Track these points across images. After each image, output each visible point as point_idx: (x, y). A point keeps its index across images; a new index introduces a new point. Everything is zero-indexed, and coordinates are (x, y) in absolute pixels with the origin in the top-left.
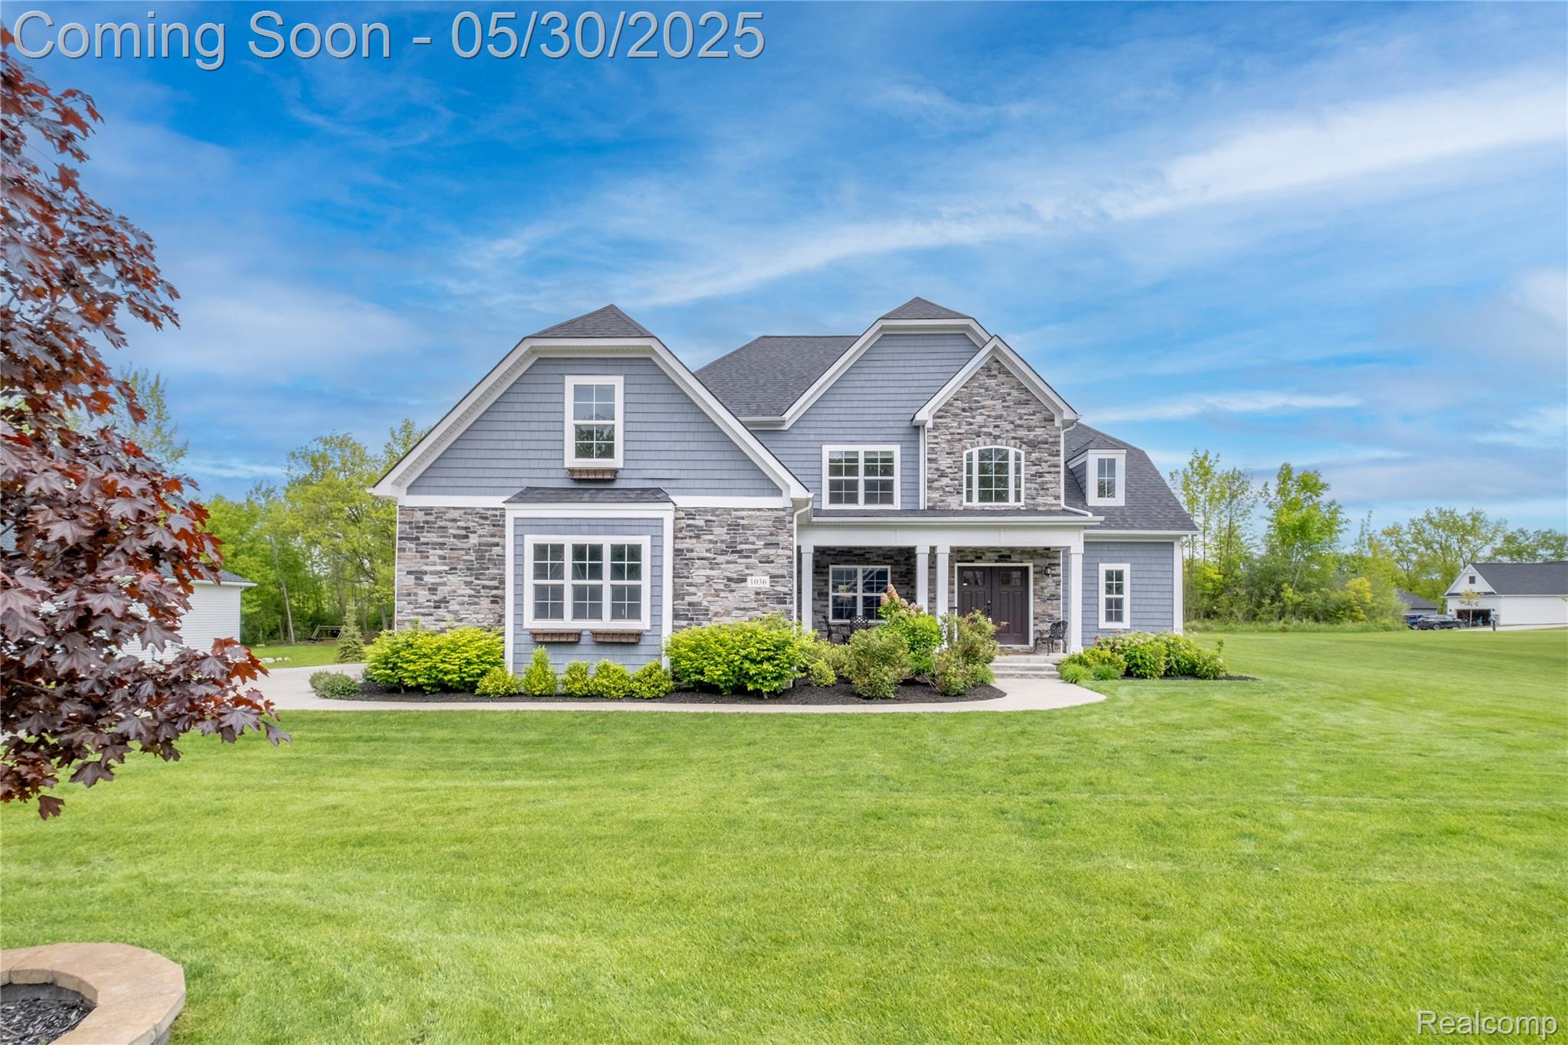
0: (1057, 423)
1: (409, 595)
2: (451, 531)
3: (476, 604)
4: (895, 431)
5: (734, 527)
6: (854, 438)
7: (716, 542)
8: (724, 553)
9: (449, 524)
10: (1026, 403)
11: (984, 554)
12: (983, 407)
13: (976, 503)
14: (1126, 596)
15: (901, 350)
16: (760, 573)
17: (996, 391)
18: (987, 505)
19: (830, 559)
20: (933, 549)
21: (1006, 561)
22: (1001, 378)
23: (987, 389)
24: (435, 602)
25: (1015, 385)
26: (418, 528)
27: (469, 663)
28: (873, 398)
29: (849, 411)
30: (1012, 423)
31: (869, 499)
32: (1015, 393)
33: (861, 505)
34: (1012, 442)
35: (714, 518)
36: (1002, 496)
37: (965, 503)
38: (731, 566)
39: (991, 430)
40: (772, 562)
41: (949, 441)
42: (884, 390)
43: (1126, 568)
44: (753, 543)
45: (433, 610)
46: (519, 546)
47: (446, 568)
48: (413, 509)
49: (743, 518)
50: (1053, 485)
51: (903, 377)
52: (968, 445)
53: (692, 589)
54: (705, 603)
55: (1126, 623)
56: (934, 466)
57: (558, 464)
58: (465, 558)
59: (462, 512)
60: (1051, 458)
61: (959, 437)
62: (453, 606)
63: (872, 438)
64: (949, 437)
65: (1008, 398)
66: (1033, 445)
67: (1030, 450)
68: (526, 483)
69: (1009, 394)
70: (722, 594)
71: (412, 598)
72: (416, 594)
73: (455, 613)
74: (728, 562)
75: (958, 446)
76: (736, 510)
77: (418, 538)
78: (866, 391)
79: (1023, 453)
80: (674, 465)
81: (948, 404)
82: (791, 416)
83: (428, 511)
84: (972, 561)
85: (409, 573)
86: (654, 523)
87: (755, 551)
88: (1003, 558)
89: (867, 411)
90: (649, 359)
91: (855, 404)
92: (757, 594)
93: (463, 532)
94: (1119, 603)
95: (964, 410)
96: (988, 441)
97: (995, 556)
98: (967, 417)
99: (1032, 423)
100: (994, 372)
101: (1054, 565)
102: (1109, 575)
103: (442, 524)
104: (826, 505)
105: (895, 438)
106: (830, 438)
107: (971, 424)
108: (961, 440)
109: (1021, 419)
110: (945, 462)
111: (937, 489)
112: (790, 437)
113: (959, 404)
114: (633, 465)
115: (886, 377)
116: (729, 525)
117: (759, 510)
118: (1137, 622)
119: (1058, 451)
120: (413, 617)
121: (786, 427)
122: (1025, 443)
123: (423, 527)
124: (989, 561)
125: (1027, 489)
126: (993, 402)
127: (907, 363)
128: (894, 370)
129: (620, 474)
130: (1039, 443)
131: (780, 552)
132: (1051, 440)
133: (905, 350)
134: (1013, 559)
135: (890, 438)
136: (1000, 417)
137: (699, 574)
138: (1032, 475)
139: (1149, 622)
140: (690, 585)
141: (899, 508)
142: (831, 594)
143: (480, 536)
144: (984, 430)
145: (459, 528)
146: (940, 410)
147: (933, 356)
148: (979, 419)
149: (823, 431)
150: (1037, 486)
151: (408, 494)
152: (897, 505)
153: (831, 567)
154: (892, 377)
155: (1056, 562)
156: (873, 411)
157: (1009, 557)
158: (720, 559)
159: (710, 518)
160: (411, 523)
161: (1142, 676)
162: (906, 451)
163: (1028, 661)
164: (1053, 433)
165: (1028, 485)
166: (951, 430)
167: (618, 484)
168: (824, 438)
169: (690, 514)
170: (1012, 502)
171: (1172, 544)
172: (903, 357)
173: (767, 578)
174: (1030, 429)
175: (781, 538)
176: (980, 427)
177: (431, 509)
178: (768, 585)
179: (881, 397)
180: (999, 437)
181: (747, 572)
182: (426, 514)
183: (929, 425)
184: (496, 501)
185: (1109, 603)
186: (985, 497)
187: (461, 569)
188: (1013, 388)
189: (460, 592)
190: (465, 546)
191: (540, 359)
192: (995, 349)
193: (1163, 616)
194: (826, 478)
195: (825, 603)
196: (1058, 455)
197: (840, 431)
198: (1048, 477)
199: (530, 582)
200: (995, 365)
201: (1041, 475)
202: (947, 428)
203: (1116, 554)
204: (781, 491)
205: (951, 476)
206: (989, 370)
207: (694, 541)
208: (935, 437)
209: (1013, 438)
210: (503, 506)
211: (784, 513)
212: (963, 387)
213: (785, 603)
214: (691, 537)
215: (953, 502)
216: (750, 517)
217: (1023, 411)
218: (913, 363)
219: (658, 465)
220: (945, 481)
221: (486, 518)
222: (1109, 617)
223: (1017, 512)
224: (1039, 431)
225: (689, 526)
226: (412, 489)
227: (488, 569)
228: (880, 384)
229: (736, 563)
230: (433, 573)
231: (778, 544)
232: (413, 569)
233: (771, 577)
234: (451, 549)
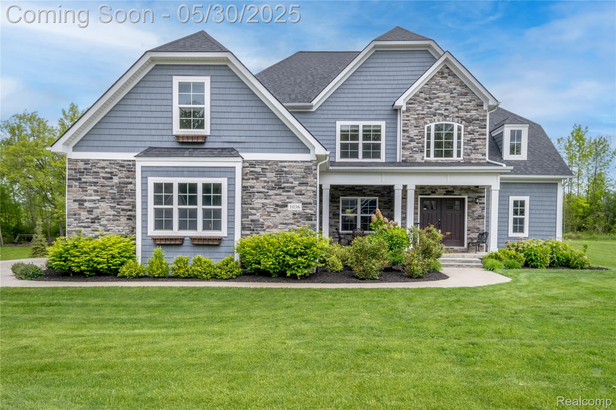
0: (485, 107)
1: (75, 215)
2: (102, 175)
3: (118, 220)
4: (382, 112)
5: (280, 173)
6: (356, 117)
7: (268, 182)
8: (273, 189)
9: (100, 170)
10: (466, 94)
11: (436, 190)
12: (438, 97)
13: (432, 158)
14: (527, 217)
15: (386, 60)
16: (296, 201)
17: (447, 87)
18: (439, 159)
19: (340, 193)
20: (405, 187)
21: (451, 195)
22: (450, 78)
23: (441, 86)
24: (92, 219)
25: (459, 83)
26: (80, 172)
27: (113, 257)
28: (369, 91)
29: (353, 100)
30: (456, 107)
31: (365, 155)
32: (458, 88)
33: (360, 159)
34: (456, 119)
35: (267, 167)
36: (449, 154)
37: (425, 158)
38: (278, 197)
39: (442, 112)
40: (304, 194)
41: (416, 119)
42: (375, 87)
43: (526, 199)
44: (292, 183)
45: (90, 224)
46: (144, 184)
47: (98, 198)
48: (77, 160)
49: (285, 167)
50: (481, 147)
51: (388, 78)
52: (428, 122)
53: (253, 211)
54: (261, 220)
55: (526, 234)
56: (406, 134)
57: (169, 133)
58: (111, 191)
59: (108, 162)
60: (480, 130)
61: (422, 116)
62: (104, 222)
63: (367, 117)
64: (416, 116)
65: (454, 91)
66: (469, 121)
67: (467, 124)
68: (149, 144)
69: (455, 89)
70: (272, 215)
71: (77, 216)
72: (79, 214)
73: (104, 226)
74: (276, 195)
75: (422, 122)
76: (281, 162)
77: (80, 179)
78: (364, 87)
79: (463, 126)
80: (242, 133)
81: (416, 95)
82: (316, 102)
83: (86, 162)
84: (429, 195)
85: (75, 201)
86: (230, 170)
87: (293, 188)
88: (448, 192)
89: (364, 99)
90: (226, 66)
91: (357, 95)
92: (294, 214)
93: (109, 175)
94: (522, 221)
95: (426, 99)
96: (441, 118)
97: (444, 191)
98: (428, 103)
99: (469, 107)
100: (446, 75)
101: (481, 197)
102: (516, 203)
103: (95, 170)
104: (338, 159)
105: (382, 117)
106: (341, 116)
107: (430, 108)
108: (423, 118)
109: (462, 105)
110: (413, 132)
111: (408, 149)
112: (316, 116)
113: (423, 95)
114: (216, 133)
115: (377, 78)
116: (276, 171)
117: (295, 162)
118: (533, 233)
119: (485, 125)
120: (77, 229)
121: (314, 110)
122: (464, 120)
123: (83, 172)
124: (440, 194)
125: (464, 149)
126: (444, 94)
127: (390, 69)
128: (383, 74)
129: (208, 139)
130: (473, 120)
131: (309, 188)
132: (481, 118)
133: (389, 61)
134: (455, 193)
135: (379, 117)
136: (449, 103)
137: (258, 202)
138: (468, 141)
139: (541, 233)
140: (252, 209)
141: (384, 161)
142: (341, 215)
143: (120, 178)
144: (438, 112)
145: (106, 172)
146: (411, 99)
147: (407, 65)
148: (436, 105)
149: (337, 112)
150: (471, 147)
151: (73, 151)
152: (383, 159)
153: (341, 198)
154: (380, 78)
155: (482, 195)
156: (368, 99)
157: (453, 192)
158: (271, 192)
159: (265, 167)
160: (75, 169)
161: (535, 267)
162: (389, 125)
163: (463, 257)
164: (482, 114)
165: (466, 147)
166: (418, 112)
167: (207, 145)
168: (337, 117)
169: (252, 164)
170: (455, 158)
171: (557, 184)
172: (388, 65)
173: (300, 205)
174: (467, 111)
175: (309, 180)
176: (436, 110)
177: (89, 160)
178: (301, 209)
179: (373, 91)
180: (448, 116)
181: (288, 200)
182: (85, 164)
183: (404, 108)
184: (130, 156)
185: (515, 220)
186: (438, 154)
187: (108, 199)
188: (457, 85)
189: (107, 213)
190: (110, 184)
191: (157, 65)
192: (447, 60)
193: (549, 229)
194: (338, 142)
195: (337, 220)
196: (485, 128)
197: (348, 112)
198: (478, 142)
199: (151, 207)
200: (446, 70)
201: (474, 140)
202: (415, 110)
203: (520, 190)
204: (309, 150)
205: (417, 141)
206: (443, 73)
207: (255, 181)
208: (408, 116)
209: (457, 117)
210: (134, 159)
211: (311, 164)
212: (426, 84)
213: (311, 220)
214: (253, 179)
215: (418, 157)
216: (290, 166)
217: (463, 100)
218: (394, 69)
219: (232, 133)
220: (413, 144)
221: (123, 167)
222: (515, 230)
223: (458, 164)
224: (473, 113)
225: (251, 172)
226: (76, 148)
227: (125, 198)
228: (373, 82)
229: (281, 195)
230: (90, 201)
231: (307, 183)
232: (77, 198)
233: (303, 204)
234: (101, 186)
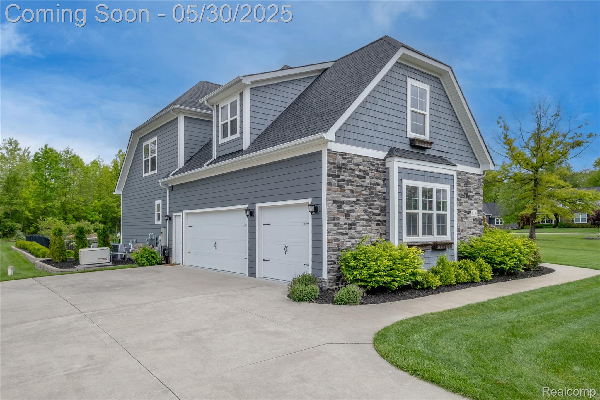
1: (334, 219)
2: (357, 173)
3: (370, 226)
5: (467, 183)
8: (464, 197)
9: (356, 167)
16: (474, 208)
24: (349, 224)
26: (338, 168)
38: (466, 204)
40: (478, 203)
45: (347, 231)
46: (400, 186)
47: (354, 199)
48: (336, 153)
58: (364, 192)
59: (361, 159)
62: (359, 228)
68: (391, 144)
71: (336, 221)
72: (338, 219)
73: (359, 232)
74: (466, 202)
77: (338, 176)
83: (344, 155)
85: (334, 202)
86: (451, 178)
87: (473, 196)
93: (362, 174)
103: (352, 166)
116: (465, 181)
117: (474, 174)
120: (337, 237)
123: (341, 168)
143: (371, 178)
145: (360, 171)
160: (335, 164)
173: (476, 211)
177: (346, 154)
178: (476, 215)
181: (471, 208)
182: (343, 158)
187: (362, 201)
189: (362, 217)
190: (363, 184)
199: (405, 211)
204: (479, 165)
211: (481, 177)
213: (482, 224)
219: (442, 143)
221: (373, 165)
227: (375, 201)
229: (468, 202)
230: (348, 203)
231: (479, 193)
232: (336, 199)
233: (478, 211)
234: (357, 186)
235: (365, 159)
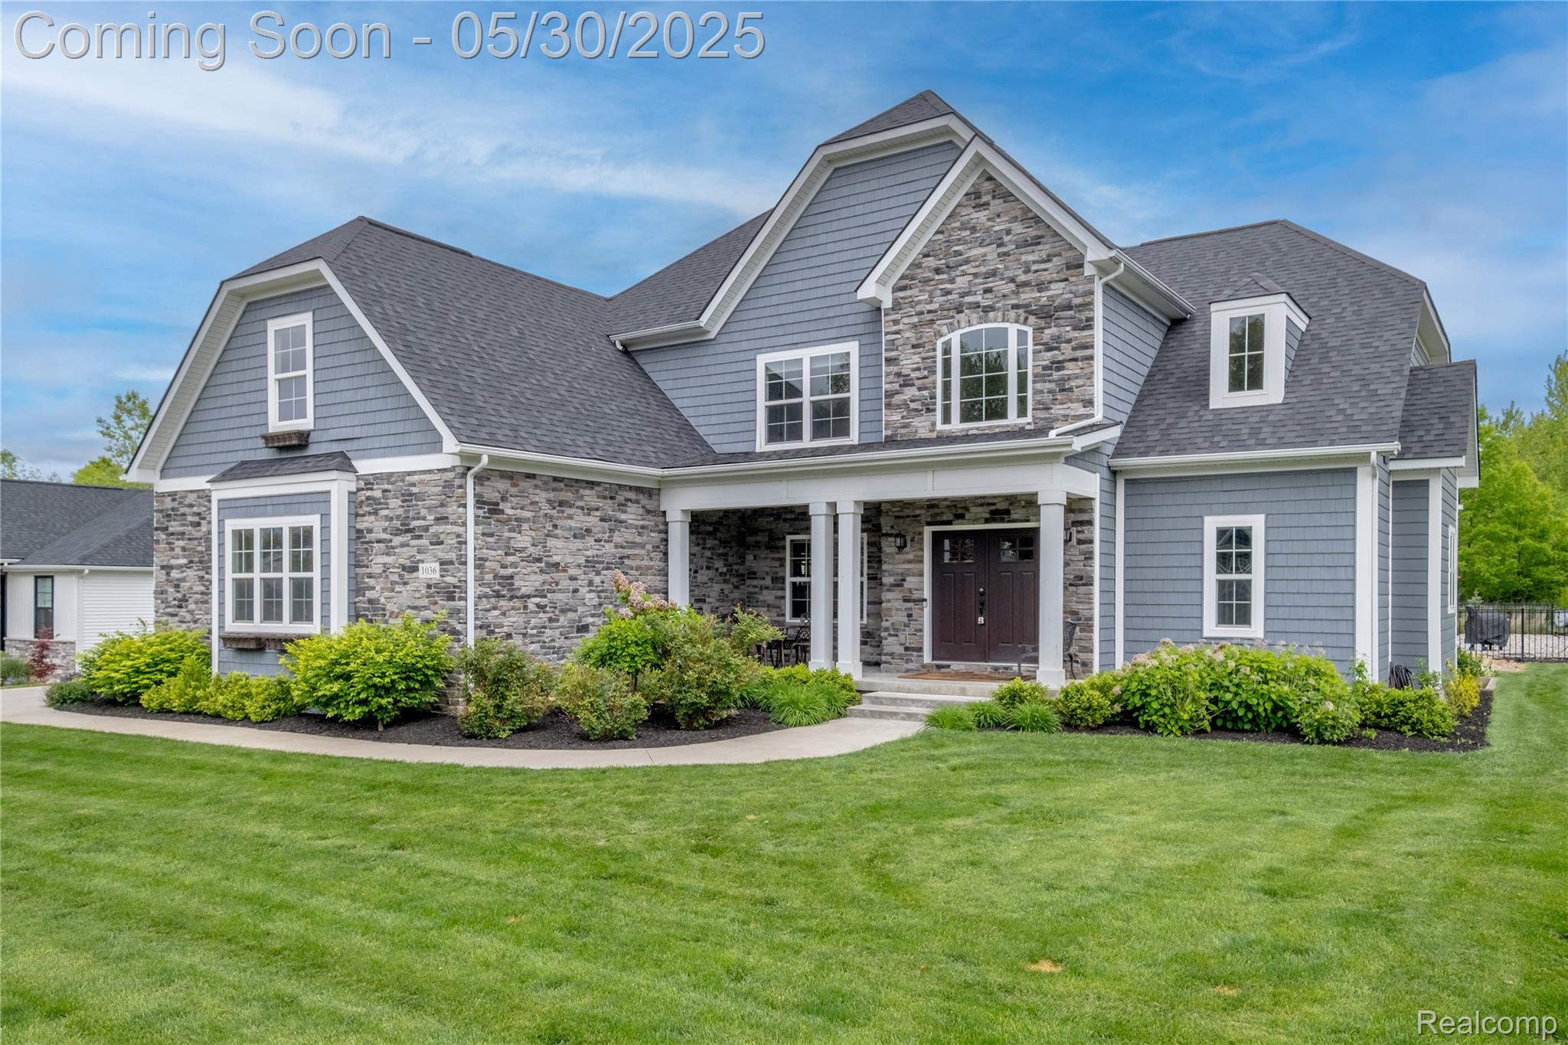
0: (1089, 270)
1: (162, 592)
2: (190, 518)
4: (851, 319)
5: (408, 497)
6: (796, 339)
7: (391, 519)
8: (398, 532)
9: (188, 510)
10: (1037, 241)
11: (967, 509)
12: (967, 261)
13: (956, 425)
14: (1257, 576)
15: (859, 188)
16: (431, 558)
17: (987, 230)
18: (972, 426)
19: (786, 526)
21: (1002, 521)
22: (997, 205)
23: (973, 229)
24: (179, 600)
25: (1018, 213)
26: (168, 516)
28: (822, 271)
29: (790, 298)
30: (1013, 280)
31: (819, 431)
32: (1018, 228)
33: (807, 442)
34: (1012, 314)
35: (390, 487)
36: (997, 411)
37: (940, 427)
38: (405, 549)
39: (978, 298)
40: (442, 543)
41: (915, 326)
42: (835, 258)
43: (1256, 523)
44: (424, 519)
45: (177, 609)
46: (221, 533)
47: (185, 561)
48: (164, 495)
49: (414, 485)
50: (1080, 382)
51: (863, 231)
52: (944, 329)
53: (371, 582)
54: (383, 600)
55: (1256, 629)
56: (894, 369)
57: (262, 431)
58: (199, 548)
59: (197, 495)
60: (1076, 334)
61: (929, 317)
62: (192, 607)
63: (820, 335)
64: (915, 319)
65: (1006, 239)
66: (1046, 314)
67: (1042, 323)
68: (241, 457)
69: (1008, 232)
70: (397, 588)
71: (164, 596)
72: (167, 591)
73: (191, 612)
74: (403, 545)
75: (928, 332)
76: (409, 474)
77: (167, 528)
78: (813, 262)
79: (1030, 330)
80: (356, 420)
81: (915, 265)
82: (711, 319)
83: (174, 496)
84: (949, 523)
85: (161, 568)
86: (322, 498)
87: (426, 529)
88: (997, 515)
89: (813, 294)
91: (799, 286)
92: (429, 586)
93: (196, 519)
94: (1244, 589)
95: (938, 271)
96: (974, 317)
97: (984, 512)
98: (942, 282)
99: (1045, 276)
100: (984, 199)
101: (1082, 523)
102: (1223, 535)
103: (183, 510)
104: (761, 445)
105: (852, 330)
106: (767, 343)
107: (949, 293)
108: (932, 322)
109: (1027, 271)
110: (909, 361)
111: (898, 407)
112: (719, 349)
113: (931, 262)
114: (322, 424)
115: (838, 236)
116: (403, 495)
117: (430, 472)
118: (1278, 626)
119: (1090, 319)
121: (712, 336)
122: (1032, 313)
123: (170, 515)
124: (975, 521)
125: (1036, 392)
126: (982, 250)
127: (868, 208)
128: (852, 222)
129: (313, 438)
130: (1056, 309)
131: (449, 528)
132: (1078, 301)
133: (864, 187)
134: (1014, 516)
135: (845, 331)
136: (994, 273)
137: (378, 561)
138: (1045, 368)
139: (1304, 626)
140: (370, 576)
141: (856, 442)
142: (789, 580)
144: (969, 299)
145: (194, 514)
146: (902, 278)
147: (904, 189)
148: (962, 282)
149: (759, 334)
150: (1053, 386)
151: (162, 477)
152: (854, 438)
153: (789, 538)
154: (847, 234)
155: (1085, 517)
156: (821, 293)
157: (1007, 512)
158: (397, 540)
159: (386, 487)
160: (163, 511)
162: (867, 350)
164: (1081, 288)
165: (1039, 386)
166: (919, 308)
167: (312, 450)
168: (758, 344)
169: (369, 482)
170: (1012, 419)
171: (1353, 471)
172: (862, 198)
173: (437, 565)
174: (1041, 287)
175: (449, 510)
176: (963, 295)
177: (176, 493)
178: (437, 576)
179: (831, 269)
180: (992, 308)
181: (419, 557)
182: (173, 500)
183: (887, 303)
184: (199, 482)
185: (1224, 589)
186: (969, 414)
187: (196, 562)
188: (1015, 219)
189: (194, 589)
190: (197, 535)
191: (249, 304)
192: (979, 159)
193: (1332, 614)
194: (762, 403)
195: (780, 593)
196: (1090, 327)
197: (780, 331)
198: (1071, 369)
199: (230, 576)
200: (987, 186)
201: (1058, 365)
202: (913, 304)
203: (1236, 497)
205: (917, 382)
206: (978, 195)
207: (372, 518)
208: (896, 322)
209: (1015, 307)
210: (208, 486)
211: (451, 475)
212: (938, 232)
213: (453, 599)
214: (369, 513)
215: (921, 426)
216: (421, 482)
217: (1031, 258)
218: (875, 206)
219: (343, 421)
220: (910, 392)
222: (1225, 616)
223: (1020, 433)
224: (1056, 289)
225: (368, 498)
226: (164, 473)
228: (831, 248)
229: (408, 545)
230: (177, 567)
231: (447, 518)
232: (165, 563)
233: (441, 564)
234: (189, 539)
235: (201, 494)
